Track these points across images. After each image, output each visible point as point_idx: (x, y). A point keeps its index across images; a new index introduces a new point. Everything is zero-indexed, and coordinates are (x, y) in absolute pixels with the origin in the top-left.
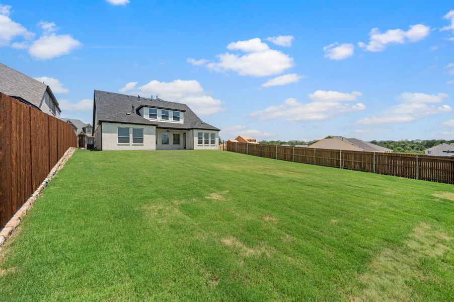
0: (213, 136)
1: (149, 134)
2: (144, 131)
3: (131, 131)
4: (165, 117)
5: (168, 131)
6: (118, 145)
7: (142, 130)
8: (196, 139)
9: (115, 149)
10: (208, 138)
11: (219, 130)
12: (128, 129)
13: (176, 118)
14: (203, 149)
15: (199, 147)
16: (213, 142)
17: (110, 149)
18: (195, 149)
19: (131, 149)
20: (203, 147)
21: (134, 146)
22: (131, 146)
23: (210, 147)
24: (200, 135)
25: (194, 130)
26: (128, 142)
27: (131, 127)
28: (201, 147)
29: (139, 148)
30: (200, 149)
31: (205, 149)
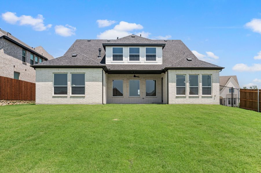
0: (207, 80)
1: (93, 81)
2: (86, 77)
3: (69, 77)
4: (134, 57)
5: (135, 76)
6: (53, 97)
7: (83, 75)
8: (172, 87)
9: (50, 102)
10: (197, 85)
11: (220, 69)
12: (65, 75)
13: (151, 57)
14: (186, 103)
15: (179, 99)
16: (207, 91)
17: (44, 102)
18: (170, 102)
19: (69, 103)
20: (187, 100)
21: (72, 99)
22: (68, 98)
23: (201, 100)
24: (180, 81)
25: (169, 71)
26: (66, 93)
27: (69, 72)
28: (182, 99)
29: (78, 101)
30: (180, 103)
31: (189, 103)
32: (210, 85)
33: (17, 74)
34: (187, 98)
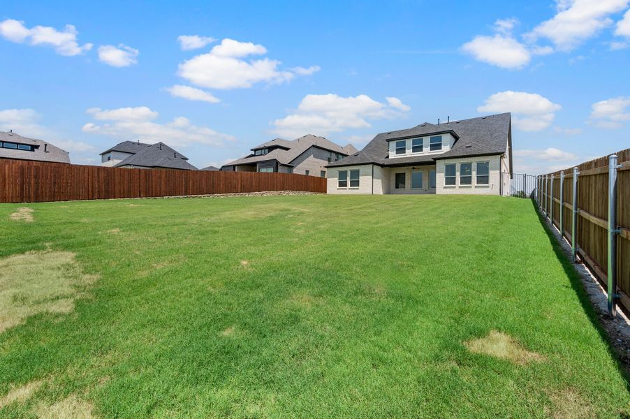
1: (365, 175)
2: (360, 173)
3: (349, 173)
4: (417, 148)
6: (338, 189)
7: (358, 171)
9: (335, 193)
10: (470, 173)
12: (346, 172)
13: (436, 146)
14: (455, 193)
15: (448, 190)
17: (332, 193)
18: (437, 192)
20: (458, 190)
21: (350, 191)
22: (348, 190)
23: (473, 189)
24: (450, 171)
25: (437, 161)
26: (346, 186)
27: (348, 169)
28: (451, 190)
29: (355, 192)
30: (449, 193)
31: (459, 193)
32: (488, 173)
33: (307, 172)
34: (457, 188)
